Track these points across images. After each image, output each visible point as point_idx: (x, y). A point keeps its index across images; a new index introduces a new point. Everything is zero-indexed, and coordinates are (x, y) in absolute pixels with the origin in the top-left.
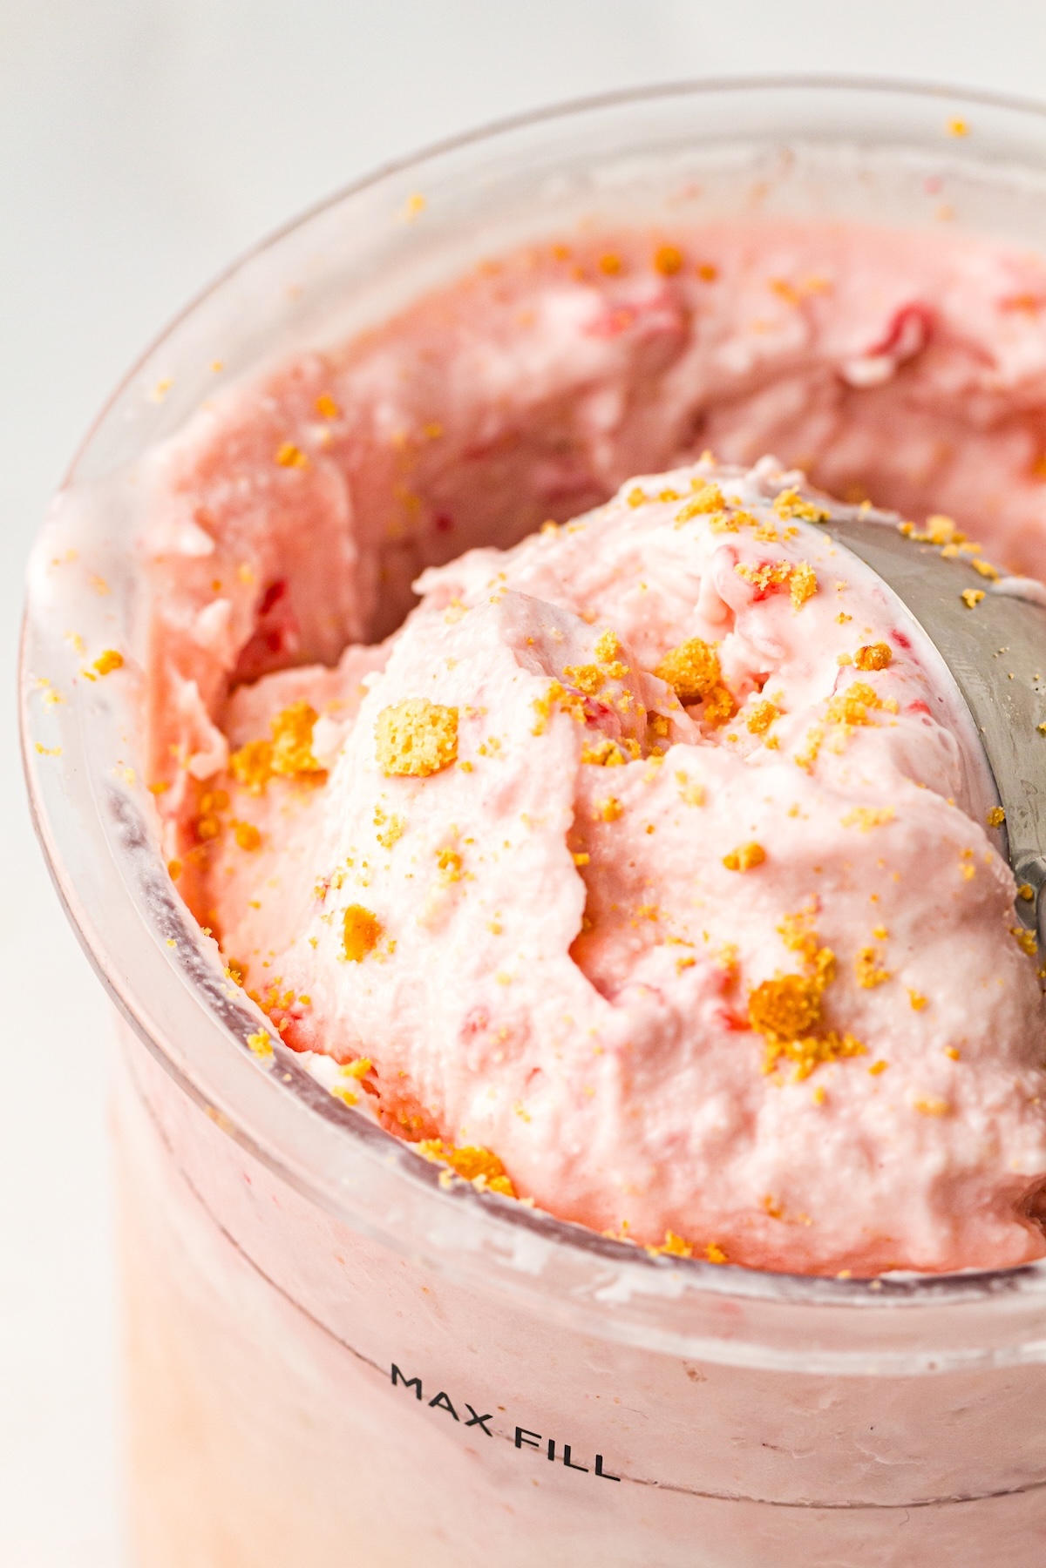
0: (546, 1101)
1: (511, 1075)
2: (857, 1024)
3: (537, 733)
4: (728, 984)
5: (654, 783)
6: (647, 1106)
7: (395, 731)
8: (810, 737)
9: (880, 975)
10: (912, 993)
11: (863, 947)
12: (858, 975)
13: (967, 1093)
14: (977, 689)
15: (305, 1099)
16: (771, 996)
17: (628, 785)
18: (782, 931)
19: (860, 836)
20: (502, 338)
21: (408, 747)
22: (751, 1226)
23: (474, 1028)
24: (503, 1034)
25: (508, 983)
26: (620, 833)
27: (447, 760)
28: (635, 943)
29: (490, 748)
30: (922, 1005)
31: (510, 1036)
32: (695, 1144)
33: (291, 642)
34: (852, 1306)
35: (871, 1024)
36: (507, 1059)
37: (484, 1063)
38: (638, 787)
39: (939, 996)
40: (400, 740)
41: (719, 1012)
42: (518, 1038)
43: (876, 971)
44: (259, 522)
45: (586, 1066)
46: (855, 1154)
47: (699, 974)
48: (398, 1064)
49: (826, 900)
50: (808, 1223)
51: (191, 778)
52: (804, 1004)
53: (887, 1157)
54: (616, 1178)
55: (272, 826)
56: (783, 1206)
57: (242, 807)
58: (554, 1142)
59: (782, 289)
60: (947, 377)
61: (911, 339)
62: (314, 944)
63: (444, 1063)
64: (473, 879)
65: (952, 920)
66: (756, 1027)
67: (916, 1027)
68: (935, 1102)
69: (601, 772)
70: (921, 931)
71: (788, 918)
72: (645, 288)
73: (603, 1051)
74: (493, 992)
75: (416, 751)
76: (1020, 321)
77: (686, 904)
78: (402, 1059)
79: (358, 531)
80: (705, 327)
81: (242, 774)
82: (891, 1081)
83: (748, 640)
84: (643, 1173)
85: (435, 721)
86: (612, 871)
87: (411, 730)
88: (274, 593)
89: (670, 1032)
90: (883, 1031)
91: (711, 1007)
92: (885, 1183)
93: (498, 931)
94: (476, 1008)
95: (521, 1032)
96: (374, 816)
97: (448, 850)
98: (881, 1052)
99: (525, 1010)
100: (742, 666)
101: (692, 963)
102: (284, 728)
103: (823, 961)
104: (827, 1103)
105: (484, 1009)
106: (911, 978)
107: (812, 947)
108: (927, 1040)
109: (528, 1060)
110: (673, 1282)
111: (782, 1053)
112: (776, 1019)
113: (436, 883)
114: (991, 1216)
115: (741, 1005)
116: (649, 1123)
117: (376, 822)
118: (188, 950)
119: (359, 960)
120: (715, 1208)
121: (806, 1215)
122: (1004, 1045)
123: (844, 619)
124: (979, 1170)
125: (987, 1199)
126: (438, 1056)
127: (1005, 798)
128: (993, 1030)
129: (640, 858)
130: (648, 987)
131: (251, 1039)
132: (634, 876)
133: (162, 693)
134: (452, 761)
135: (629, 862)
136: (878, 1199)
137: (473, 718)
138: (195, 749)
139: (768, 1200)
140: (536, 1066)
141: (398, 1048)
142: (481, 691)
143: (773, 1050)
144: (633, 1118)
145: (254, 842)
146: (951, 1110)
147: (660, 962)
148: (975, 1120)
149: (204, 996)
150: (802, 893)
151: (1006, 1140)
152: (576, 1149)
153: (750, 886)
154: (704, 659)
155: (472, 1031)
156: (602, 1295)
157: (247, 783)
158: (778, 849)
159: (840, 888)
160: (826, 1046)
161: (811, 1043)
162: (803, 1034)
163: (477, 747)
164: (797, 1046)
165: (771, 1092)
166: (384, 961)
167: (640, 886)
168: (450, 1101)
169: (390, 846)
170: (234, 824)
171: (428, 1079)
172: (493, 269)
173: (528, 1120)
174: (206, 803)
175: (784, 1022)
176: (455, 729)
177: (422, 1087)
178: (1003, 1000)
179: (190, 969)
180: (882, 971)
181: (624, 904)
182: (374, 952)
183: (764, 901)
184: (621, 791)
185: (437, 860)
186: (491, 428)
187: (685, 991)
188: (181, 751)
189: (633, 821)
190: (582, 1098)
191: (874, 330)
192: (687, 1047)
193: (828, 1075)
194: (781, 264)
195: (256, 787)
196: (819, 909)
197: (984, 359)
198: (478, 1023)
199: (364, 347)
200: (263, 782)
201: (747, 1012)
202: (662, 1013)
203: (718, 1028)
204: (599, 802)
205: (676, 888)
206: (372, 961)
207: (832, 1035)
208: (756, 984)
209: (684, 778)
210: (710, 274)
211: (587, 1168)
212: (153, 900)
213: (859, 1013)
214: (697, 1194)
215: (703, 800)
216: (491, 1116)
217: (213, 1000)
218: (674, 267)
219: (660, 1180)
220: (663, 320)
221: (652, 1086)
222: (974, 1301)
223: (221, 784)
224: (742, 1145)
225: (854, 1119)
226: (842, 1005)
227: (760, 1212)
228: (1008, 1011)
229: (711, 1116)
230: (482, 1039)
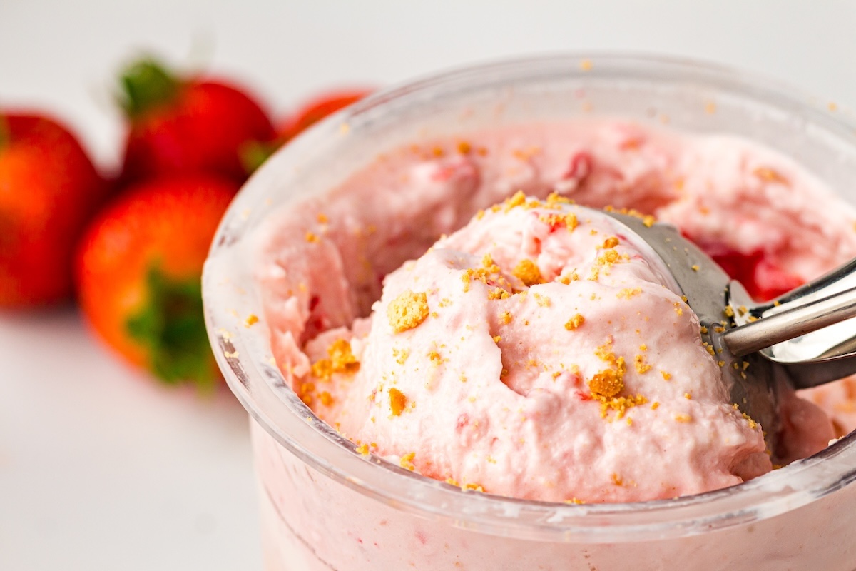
0: (503, 450)
1: (483, 443)
2: (641, 389)
3: (466, 291)
4: (578, 381)
5: (525, 302)
6: (551, 442)
7: (397, 308)
8: (593, 270)
9: (647, 368)
10: (663, 373)
11: (636, 356)
12: (637, 369)
13: (698, 412)
14: (661, 251)
15: (388, 469)
16: (599, 381)
17: (513, 305)
18: (598, 354)
19: (627, 303)
20: (395, 187)
21: (405, 314)
22: (608, 493)
23: (462, 425)
24: (477, 424)
25: (473, 401)
26: (512, 329)
27: (424, 315)
28: (530, 374)
29: (444, 303)
30: (669, 378)
31: (480, 424)
32: (577, 455)
33: (326, 322)
34: (668, 508)
35: (647, 389)
36: (480, 437)
37: (469, 441)
38: (518, 306)
39: (676, 373)
40: (401, 311)
41: (576, 393)
42: (484, 425)
43: (645, 366)
44: (303, 264)
45: (519, 429)
46: (652, 447)
47: (563, 378)
48: (426, 458)
49: (615, 337)
50: (635, 485)
51: (295, 377)
52: (616, 381)
53: (667, 445)
54: (542, 480)
55: (337, 393)
56: (622, 478)
57: (321, 387)
58: (509, 469)
59: (518, 154)
60: (601, 187)
61: (582, 170)
62: (373, 420)
63: (449, 448)
64: (448, 360)
65: (675, 338)
66: (595, 397)
67: (668, 387)
68: (685, 416)
69: (499, 302)
70: (662, 345)
71: (599, 348)
72: (456, 159)
73: (526, 419)
74: (468, 407)
75: (409, 314)
76: (631, 155)
77: (549, 355)
78: (427, 455)
79: (347, 274)
80: (487, 175)
81: (319, 372)
82: (663, 410)
83: (550, 252)
84: (554, 475)
85: (416, 299)
86: (512, 346)
87: (405, 305)
88: (314, 302)
89: (556, 404)
90: (653, 392)
91: (572, 392)
92: (668, 458)
93: (465, 380)
94: (461, 415)
95: (485, 422)
96: (393, 353)
97: (434, 352)
98: (655, 399)
99: (485, 411)
100: (549, 267)
101: (559, 375)
102: (334, 349)
103: (620, 363)
104: (634, 426)
105: (465, 415)
106: (661, 367)
107: (613, 359)
108: (674, 392)
109: (491, 434)
110: (582, 511)
111: (609, 407)
112: (604, 390)
113: (431, 365)
114: (719, 471)
115: (586, 389)
116: (553, 450)
117: (395, 355)
118: (318, 422)
119: (399, 415)
120: (590, 487)
121: (634, 481)
122: (710, 392)
123: (594, 233)
124: (711, 446)
125: (716, 462)
126: (445, 447)
127: (685, 292)
128: (703, 385)
129: (524, 338)
130: (541, 389)
131: (357, 450)
132: (523, 348)
133: (274, 342)
134: (427, 315)
135: (519, 342)
136: (666, 466)
137: (433, 294)
138: (294, 364)
139: (614, 476)
140: (494, 437)
141: (425, 450)
142: (434, 283)
143: (605, 406)
144: (545, 448)
145: (330, 402)
146: (692, 420)
147: (544, 379)
148: (705, 423)
149: (330, 437)
150: (604, 336)
151: (721, 431)
152: (520, 471)
153: (580, 335)
154: (531, 267)
155: (461, 425)
156: (550, 520)
157: (321, 377)
158: (588, 315)
159: (623, 329)
160: (629, 401)
161: (622, 399)
162: (617, 396)
163: (438, 304)
164: (616, 401)
165: (607, 426)
166: (411, 412)
167: (526, 351)
168: (454, 467)
169: (403, 363)
170: (319, 396)
171: (442, 460)
172: (384, 159)
173: (495, 462)
174: (304, 388)
175: (608, 391)
176: (426, 301)
177: (439, 466)
178: (705, 372)
179: (321, 428)
180: (647, 365)
181: (520, 362)
182: (405, 409)
183: (587, 343)
184: (510, 308)
185: (429, 357)
186: (397, 229)
187: (558, 387)
188: (288, 366)
189: (518, 321)
190: (519, 445)
191: (563, 167)
192: (565, 410)
193: (633, 413)
194: (516, 143)
195: (326, 377)
196: (613, 342)
197: (618, 176)
198: (464, 422)
199: (335, 195)
200: (330, 375)
201: (589, 392)
202: (550, 396)
203: (577, 400)
204: (501, 315)
205: (543, 348)
206: (406, 415)
207: (630, 396)
208: (591, 377)
209: (538, 296)
210: (484, 152)
211: (526, 479)
212: (296, 405)
213: (640, 385)
214: (580, 481)
215: (549, 304)
216: (477, 465)
217: (336, 438)
218: (466, 150)
219: (562, 477)
220: (467, 171)
221: (551, 432)
222: (723, 497)
223: (309, 380)
224: (598, 452)
225: (648, 431)
226: (633, 381)
227: (612, 484)
228: (708, 377)
229: (582, 440)
230: (466, 429)
